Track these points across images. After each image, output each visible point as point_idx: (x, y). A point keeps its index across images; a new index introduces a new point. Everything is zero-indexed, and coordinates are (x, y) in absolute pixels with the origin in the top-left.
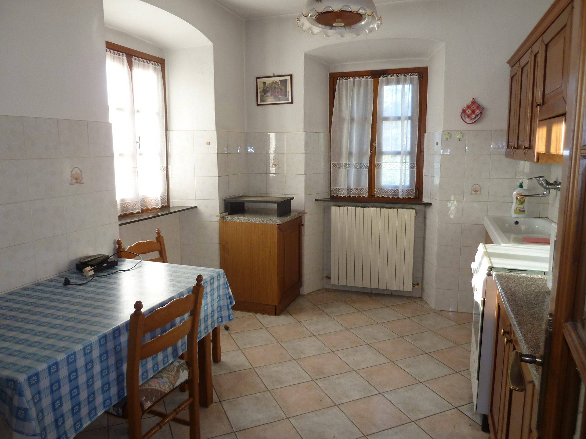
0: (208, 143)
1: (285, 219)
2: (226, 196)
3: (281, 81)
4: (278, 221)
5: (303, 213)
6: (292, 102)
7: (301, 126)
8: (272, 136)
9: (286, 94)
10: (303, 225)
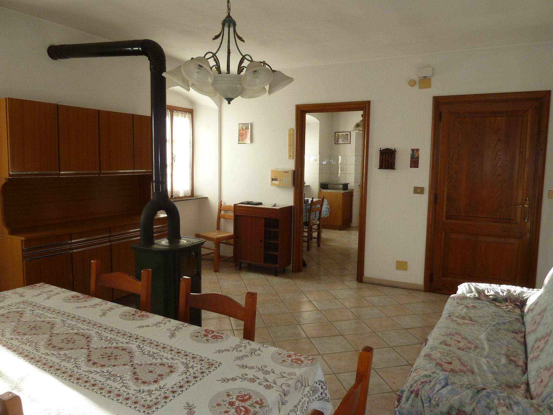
0: (316, 160)
1: (346, 191)
2: (321, 182)
3: (346, 134)
4: (343, 192)
5: (353, 190)
6: (350, 143)
7: (354, 154)
8: (340, 157)
9: (347, 140)
10: (353, 196)
